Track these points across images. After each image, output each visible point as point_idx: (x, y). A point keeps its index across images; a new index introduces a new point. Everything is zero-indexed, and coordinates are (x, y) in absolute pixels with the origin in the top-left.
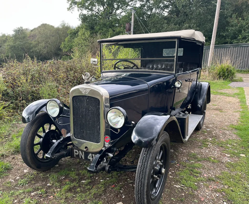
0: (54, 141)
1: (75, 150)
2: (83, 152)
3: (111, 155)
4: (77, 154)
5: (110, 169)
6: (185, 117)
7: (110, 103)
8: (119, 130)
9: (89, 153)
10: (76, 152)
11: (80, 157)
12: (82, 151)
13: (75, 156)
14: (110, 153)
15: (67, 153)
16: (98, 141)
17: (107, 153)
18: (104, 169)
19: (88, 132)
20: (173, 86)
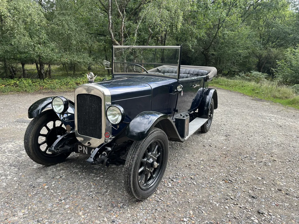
0: (59, 136)
1: (79, 146)
2: (87, 148)
3: (110, 149)
4: (81, 149)
5: (108, 162)
6: (185, 119)
7: (111, 101)
8: (118, 127)
9: (92, 148)
10: (80, 148)
11: (84, 153)
12: (85, 147)
13: (79, 151)
14: (108, 147)
15: (71, 148)
16: (99, 137)
17: (106, 147)
18: (102, 162)
19: (91, 128)
20: (176, 90)
